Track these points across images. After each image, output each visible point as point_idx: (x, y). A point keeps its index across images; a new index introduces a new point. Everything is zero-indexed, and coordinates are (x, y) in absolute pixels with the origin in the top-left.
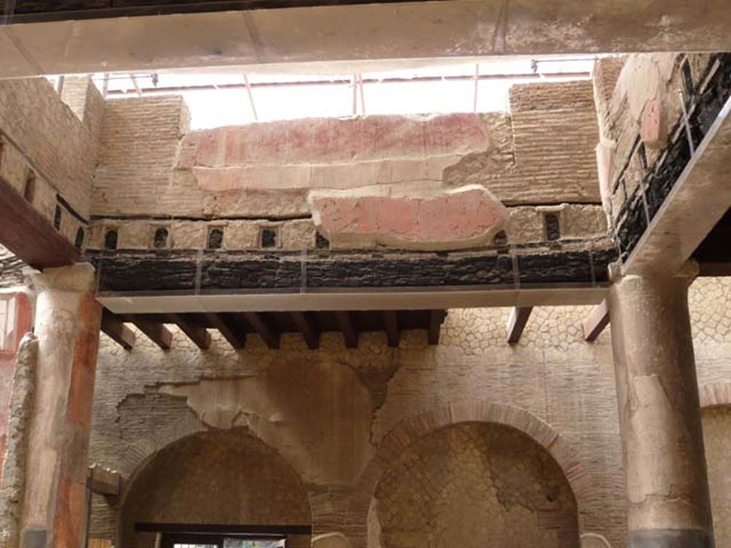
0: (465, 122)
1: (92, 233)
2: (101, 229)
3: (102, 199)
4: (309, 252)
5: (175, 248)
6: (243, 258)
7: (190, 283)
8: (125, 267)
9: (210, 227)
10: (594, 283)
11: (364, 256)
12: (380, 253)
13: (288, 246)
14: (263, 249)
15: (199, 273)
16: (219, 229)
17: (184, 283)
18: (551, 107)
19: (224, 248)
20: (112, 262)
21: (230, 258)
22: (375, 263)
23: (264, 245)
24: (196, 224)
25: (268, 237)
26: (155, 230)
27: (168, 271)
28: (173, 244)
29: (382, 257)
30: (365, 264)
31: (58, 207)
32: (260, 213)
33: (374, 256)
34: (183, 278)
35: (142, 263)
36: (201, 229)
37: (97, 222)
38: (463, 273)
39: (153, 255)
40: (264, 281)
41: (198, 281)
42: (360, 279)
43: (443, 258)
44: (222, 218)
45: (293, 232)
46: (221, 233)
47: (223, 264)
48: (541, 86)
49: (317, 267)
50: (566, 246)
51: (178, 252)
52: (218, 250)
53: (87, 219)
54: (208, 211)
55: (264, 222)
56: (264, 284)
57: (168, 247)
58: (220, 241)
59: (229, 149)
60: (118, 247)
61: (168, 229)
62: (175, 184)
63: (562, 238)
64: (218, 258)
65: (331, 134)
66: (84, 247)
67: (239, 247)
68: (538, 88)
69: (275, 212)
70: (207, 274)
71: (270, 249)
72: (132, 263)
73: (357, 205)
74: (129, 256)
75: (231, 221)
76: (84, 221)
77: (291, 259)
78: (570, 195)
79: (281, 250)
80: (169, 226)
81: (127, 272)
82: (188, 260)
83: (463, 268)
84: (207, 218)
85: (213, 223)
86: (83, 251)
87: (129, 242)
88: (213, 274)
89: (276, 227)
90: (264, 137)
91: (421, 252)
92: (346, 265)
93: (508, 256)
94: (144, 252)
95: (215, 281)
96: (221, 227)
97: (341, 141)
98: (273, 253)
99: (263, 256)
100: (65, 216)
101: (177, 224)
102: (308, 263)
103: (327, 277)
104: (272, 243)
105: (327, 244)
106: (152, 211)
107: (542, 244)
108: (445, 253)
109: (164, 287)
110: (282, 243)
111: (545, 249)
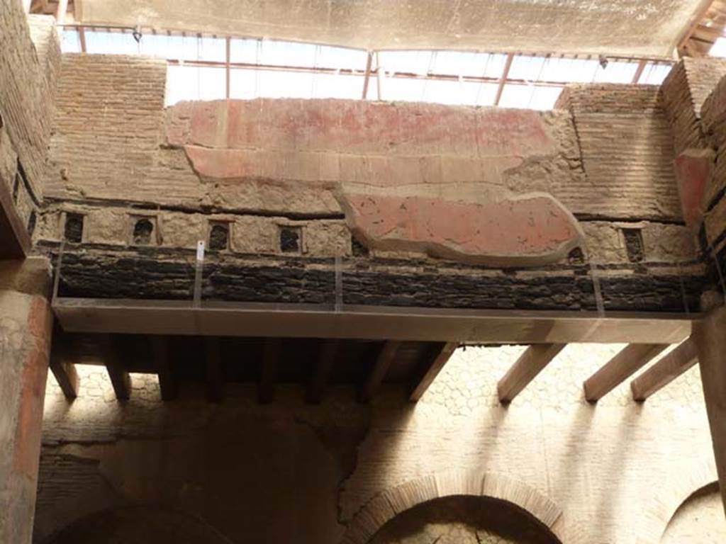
0: (523, 119)
1: (44, 219)
2: (59, 215)
3: (60, 178)
4: (345, 260)
5: (164, 245)
6: (258, 263)
7: (187, 292)
8: (96, 266)
9: (211, 221)
10: (688, 313)
11: (414, 269)
12: (434, 267)
13: (316, 250)
14: (282, 254)
15: (199, 278)
16: (222, 225)
17: (179, 292)
18: (619, 112)
19: (231, 250)
20: (77, 259)
21: (239, 262)
22: (430, 278)
23: (284, 249)
24: (193, 217)
25: (289, 239)
26: (134, 221)
27: (155, 274)
28: (160, 240)
29: (436, 271)
30: (418, 278)
31: (17, 175)
32: (278, 208)
33: (426, 270)
34: (177, 285)
35: (121, 262)
36: (201, 223)
37: (52, 207)
38: (536, 296)
39: (134, 254)
40: (286, 293)
41: (198, 290)
42: (412, 297)
43: (511, 277)
44: (226, 212)
45: (323, 235)
46: (227, 231)
47: (233, 269)
48: (605, 87)
49: (356, 279)
50: (653, 269)
51: (167, 252)
52: (222, 252)
53: (41, 201)
54: (208, 202)
55: (284, 221)
56: (287, 297)
57: (153, 243)
58: (224, 241)
59: (233, 126)
60: (84, 241)
61: (153, 221)
62: (161, 164)
63: (648, 260)
64: (223, 260)
65: (362, 120)
66: (37, 237)
67: (252, 249)
68: (603, 89)
69: (293, 208)
70: (207, 281)
71: (292, 254)
72: (105, 262)
73: (403, 207)
74: (100, 252)
75: (240, 217)
76: (37, 204)
77: (320, 267)
78: (648, 212)
79: (308, 256)
80: (155, 217)
81: (100, 272)
82: (182, 262)
83: (537, 289)
84: (206, 210)
85: (214, 216)
86: (35, 243)
87: (101, 235)
88: (216, 282)
89: (299, 227)
90: (276, 117)
91: (483, 268)
92: (394, 279)
93: (588, 277)
94: (121, 248)
95: (218, 292)
96: (227, 222)
97: (375, 129)
98: (297, 259)
99: (284, 262)
100: (22, 191)
101: (167, 215)
102: (344, 274)
103: (369, 292)
104: (294, 246)
105: (365, 251)
106: (129, 198)
107: (625, 266)
108: (512, 270)
109: (150, 296)
110: (307, 248)
111: (630, 272)
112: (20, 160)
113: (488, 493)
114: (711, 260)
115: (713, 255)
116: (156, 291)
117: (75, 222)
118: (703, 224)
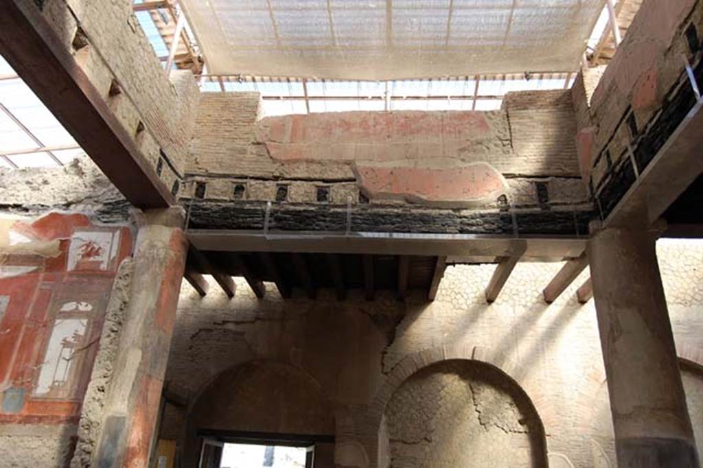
0: (474, 117)
1: (185, 187)
2: (192, 184)
3: (194, 162)
4: (353, 206)
5: (250, 199)
6: (301, 208)
7: (260, 226)
8: (210, 211)
9: (278, 185)
10: (578, 235)
11: (396, 210)
12: (408, 209)
13: (337, 201)
14: (318, 203)
15: (267, 218)
16: (284, 187)
17: (256, 225)
18: (539, 108)
19: (288, 201)
20: (200, 208)
21: (292, 208)
22: (405, 215)
23: (318, 200)
24: (267, 183)
25: (322, 194)
26: (234, 186)
27: (242, 215)
28: (248, 196)
29: (410, 211)
30: (398, 215)
31: (160, 159)
32: (317, 176)
33: (403, 210)
34: (255, 221)
35: (224, 209)
36: (272, 187)
37: (190, 179)
38: (472, 225)
39: (232, 204)
40: (317, 225)
41: (267, 224)
42: (393, 227)
43: (457, 214)
44: (287, 179)
45: (342, 191)
46: (286, 190)
47: (287, 212)
48: (531, 93)
49: (359, 217)
50: (554, 207)
51: (251, 202)
52: (282, 202)
53: (182, 175)
54: (277, 174)
55: (321, 184)
56: (317, 228)
57: (244, 198)
58: (285, 196)
59: (294, 130)
60: (205, 197)
61: (244, 185)
62: (252, 153)
63: (551, 201)
64: (283, 207)
65: (371, 123)
66: (179, 195)
67: (300, 200)
68: (529, 95)
69: (326, 176)
70: (272, 219)
71: (323, 203)
72: (216, 208)
73: (392, 173)
74: (213, 204)
75: (294, 182)
76: (180, 177)
77: (339, 210)
78: (555, 171)
79: (332, 203)
80: (246, 183)
81: (211, 215)
82: (258, 208)
83: (474, 221)
84: (276, 178)
85: (280, 182)
86: (177, 199)
87: (214, 194)
88: (278, 219)
89: (328, 187)
90: (320, 123)
91: (440, 209)
92: (383, 216)
93: (509, 213)
94: (226, 201)
95: (279, 225)
96: (286, 185)
97: (378, 127)
98: (326, 205)
99: (317, 208)
100: (165, 168)
101: (253, 182)
102: (352, 214)
103: (368, 224)
104: (325, 198)
105: (368, 201)
106: (233, 172)
107: (535, 206)
108: (459, 210)
109: (239, 227)
110: (332, 199)
111: (538, 209)
112: (163, 150)
113: (477, 358)
114: (595, 200)
115: (596, 196)
116: (243, 225)
117: (201, 186)
118: (591, 177)
